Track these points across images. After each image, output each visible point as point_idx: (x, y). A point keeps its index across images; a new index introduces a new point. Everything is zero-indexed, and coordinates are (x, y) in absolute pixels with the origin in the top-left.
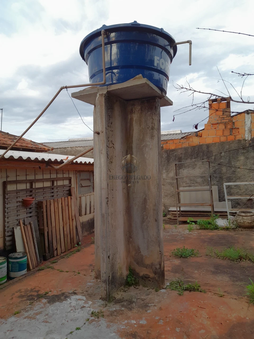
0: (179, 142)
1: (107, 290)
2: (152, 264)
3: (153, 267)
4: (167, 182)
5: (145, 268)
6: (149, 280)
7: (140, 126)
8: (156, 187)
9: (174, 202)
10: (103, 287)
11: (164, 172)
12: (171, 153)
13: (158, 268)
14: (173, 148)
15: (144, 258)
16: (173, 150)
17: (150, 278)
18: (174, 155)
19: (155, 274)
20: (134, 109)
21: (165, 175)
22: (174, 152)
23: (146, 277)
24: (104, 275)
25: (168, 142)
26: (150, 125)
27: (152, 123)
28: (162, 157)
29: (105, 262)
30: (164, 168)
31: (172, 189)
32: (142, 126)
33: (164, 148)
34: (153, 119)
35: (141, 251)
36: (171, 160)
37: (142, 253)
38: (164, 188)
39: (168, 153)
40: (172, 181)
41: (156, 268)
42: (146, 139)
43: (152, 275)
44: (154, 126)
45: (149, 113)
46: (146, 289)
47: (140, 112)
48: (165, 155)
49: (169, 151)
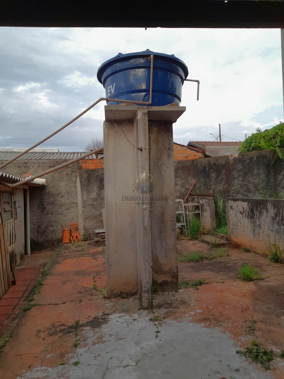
0: (99, 162)
1: (149, 298)
2: (170, 269)
3: (171, 272)
4: (88, 204)
5: (164, 275)
6: (168, 285)
7: (158, 146)
8: (173, 200)
9: (95, 225)
10: (146, 297)
11: (84, 194)
12: (91, 173)
13: (176, 272)
14: (93, 168)
15: (162, 266)
16: (93, 171)
17: (168, 283)
18: (95, 176)
19: (173, 278)
20: (151, 129)
21: (85, 196)
22: (95, 172)
23: (164, 283)
24: (147, 285)
25: (87, 162)
26: (167, 146)
27: (169, 144)
28: (82, 177)
29: (148, 272)
30: (84, 189)
31: (93, 210)
32: (159, 146)
33: (83, 167)
34: (169, 140)
35: (159, 260)
36: (92, 181)
37: (161, 262)
38: (85, 211)
39: (89, 173)
40: (93, 203)
41: (174, 272)
42: (163, 158)
43: (170, 280)
44: (170, 147)
45: (166, 135)
46: (167, 293)
47: (157, 133)
48: (85, 176)
49: (89, 171)
